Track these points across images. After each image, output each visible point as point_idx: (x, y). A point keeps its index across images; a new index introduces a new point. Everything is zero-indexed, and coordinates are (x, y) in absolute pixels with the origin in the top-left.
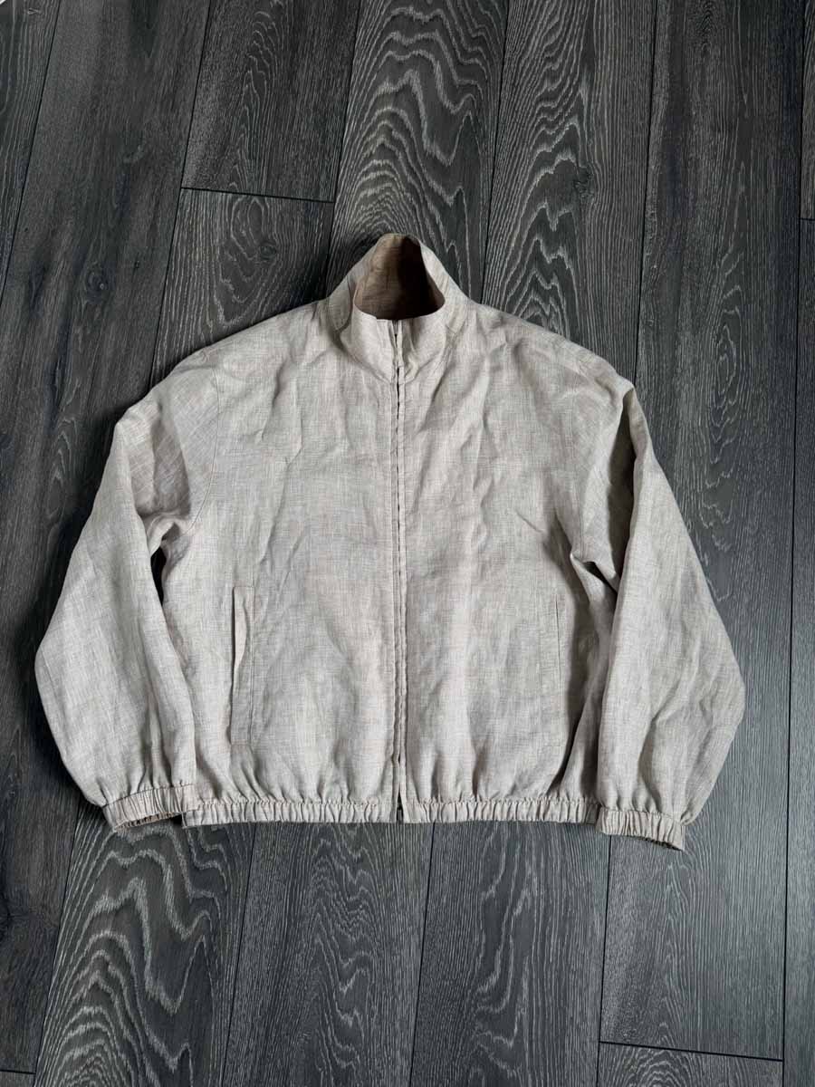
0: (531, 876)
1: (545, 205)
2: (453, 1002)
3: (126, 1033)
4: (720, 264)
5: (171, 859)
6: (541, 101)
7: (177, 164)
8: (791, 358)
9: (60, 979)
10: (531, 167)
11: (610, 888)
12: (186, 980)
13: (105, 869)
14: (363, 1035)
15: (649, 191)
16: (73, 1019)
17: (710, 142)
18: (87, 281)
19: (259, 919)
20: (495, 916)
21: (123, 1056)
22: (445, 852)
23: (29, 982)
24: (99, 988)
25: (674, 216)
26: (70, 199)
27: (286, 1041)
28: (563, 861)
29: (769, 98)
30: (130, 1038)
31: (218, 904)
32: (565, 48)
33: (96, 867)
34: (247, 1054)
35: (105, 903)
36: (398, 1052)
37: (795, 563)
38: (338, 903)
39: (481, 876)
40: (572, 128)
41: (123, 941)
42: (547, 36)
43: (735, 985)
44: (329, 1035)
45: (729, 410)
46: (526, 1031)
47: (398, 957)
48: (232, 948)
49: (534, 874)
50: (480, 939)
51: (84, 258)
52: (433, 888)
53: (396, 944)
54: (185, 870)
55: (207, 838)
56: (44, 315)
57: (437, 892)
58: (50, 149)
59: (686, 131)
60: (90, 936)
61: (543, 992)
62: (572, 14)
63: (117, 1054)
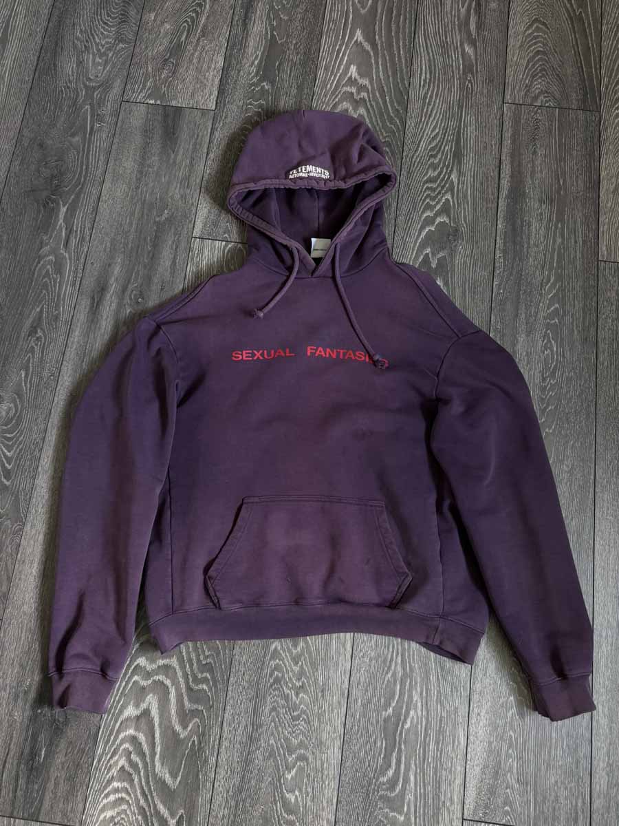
0: (417, 701)
1: (428, 250)
2: (362, 788)
3: (142, 802)
4: (545, 290)
5: (175, 683)
6: (427, 183)
7: (190, 222)
8: (593, 352)
9: (99, 761)
10: (419, 226)
11: (471, 711)
12: (183, 766)
13: (131, 687)
14: (301, 809)
15: (497, 241)
16: (107, 790)
17: (538, 209)
18: (130, 296)
19: (233, 726)
20: (391, 729)
21: (140, 818)
22: (359, 684)
23: (79, 763)
24: (124, 770)
25: (514, 258)
26: (121, 243)
27: (249, 810)
28: (439, 692)
29: (577, 182)
30: (145, 805)
31: (205, 714)
32: (443, 148)
33: (125, 685)
34: (223, 819)
35: (131, 711)
36: (325, 822)
37: (597, 490)
38: (286, 716)
39: (382, 700)
40: (447, 200)
41: (142, 737)
42: (430, 141)
43: (556, 782)
44: (278, 809)
45: (551, 386)
46: (412, 809)
47: (326, 755)
48: (214, 745)
49: (419, 700)
50: (382, 744)
51: (129, 281)
52: (350, 707)
53: (325, 746)
54: (184, 690)
55: (198, 669)
56: (102, 318)
57: (353, 711)
58: (108, 212)
59: (522, 203)
60: (120, 733)
61: (424, 782)
62: (447, 127)
63: (135, 816)
